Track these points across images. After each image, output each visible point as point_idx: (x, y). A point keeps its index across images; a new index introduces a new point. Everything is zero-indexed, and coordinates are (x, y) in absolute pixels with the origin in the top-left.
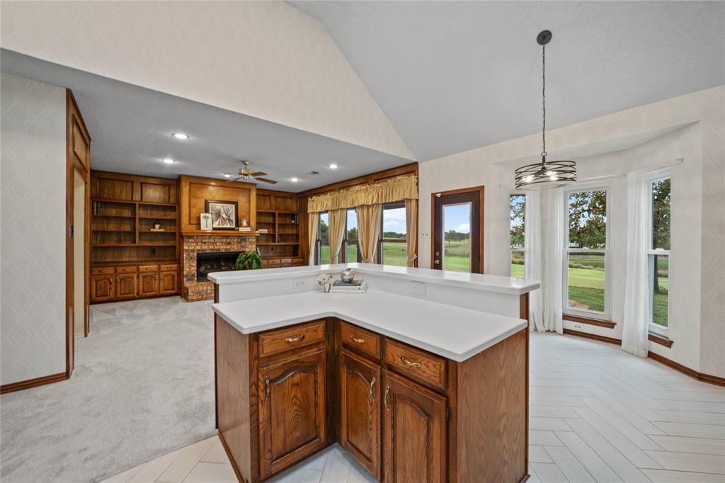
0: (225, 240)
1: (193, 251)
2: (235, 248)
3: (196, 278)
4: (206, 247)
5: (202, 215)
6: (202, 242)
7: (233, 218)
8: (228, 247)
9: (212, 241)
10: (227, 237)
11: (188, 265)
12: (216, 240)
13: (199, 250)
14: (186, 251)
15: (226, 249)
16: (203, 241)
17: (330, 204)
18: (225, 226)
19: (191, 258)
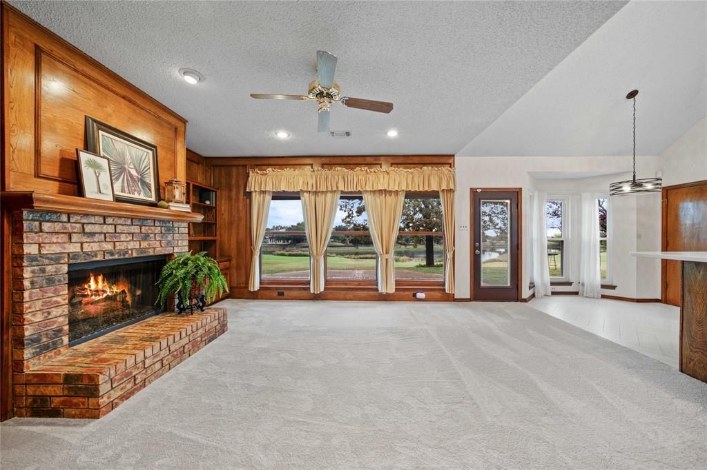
0: (135, 229)
1: (56, 259)
2: (156, 247)
4: (95, 247)
5: (84, 157)
6: (83, 232)
7: (151, 180)
8: (144, 244)
9: (110, 229)
10: (142, 221)
11: (38, 305)
12: (119, 228)
13: (75, 256)
14: (33, 259)
15: (140, 250)
16: (88, 229)
18: (136, 196)
19: (50, 281)
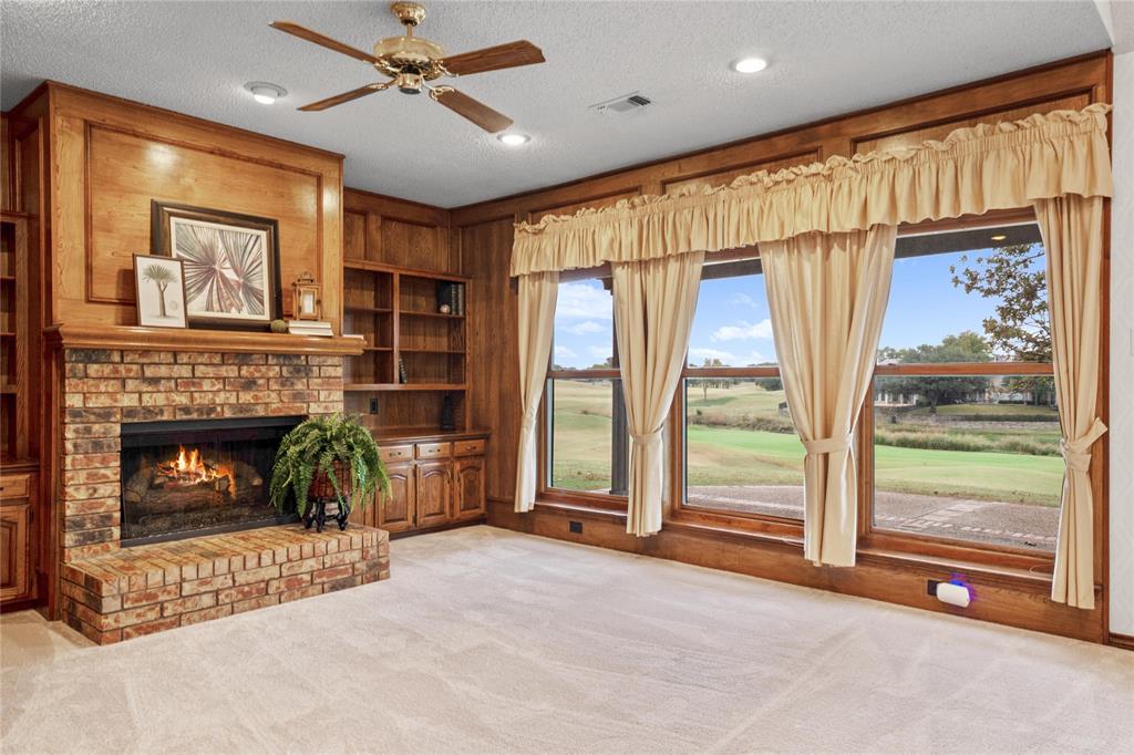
0: (230, 371)
1: (105, 415)
2: (270, 402)
3: (116, 532)
4: (160, 399)
5: (143, 264)
6: (145, 379)
7: (262, 283)
8: (246, 397)
9: (185, 372)
10: (243, 358)
11: (82, 477)
12: (200, 371)
13: (130, 412)
14: (76, 414)
15: (241, 408)
16: (149, 372)
17: (629, 236)
18: (233, 314)
19: (97, 445)
